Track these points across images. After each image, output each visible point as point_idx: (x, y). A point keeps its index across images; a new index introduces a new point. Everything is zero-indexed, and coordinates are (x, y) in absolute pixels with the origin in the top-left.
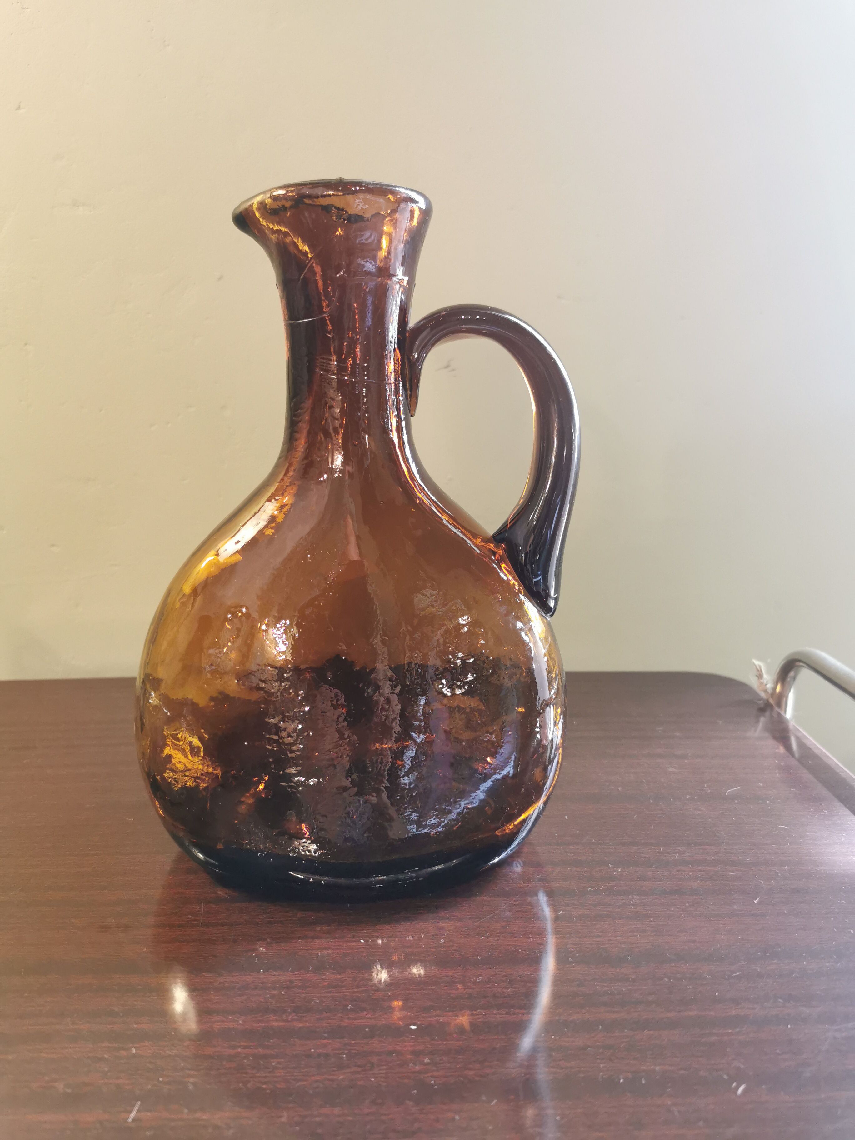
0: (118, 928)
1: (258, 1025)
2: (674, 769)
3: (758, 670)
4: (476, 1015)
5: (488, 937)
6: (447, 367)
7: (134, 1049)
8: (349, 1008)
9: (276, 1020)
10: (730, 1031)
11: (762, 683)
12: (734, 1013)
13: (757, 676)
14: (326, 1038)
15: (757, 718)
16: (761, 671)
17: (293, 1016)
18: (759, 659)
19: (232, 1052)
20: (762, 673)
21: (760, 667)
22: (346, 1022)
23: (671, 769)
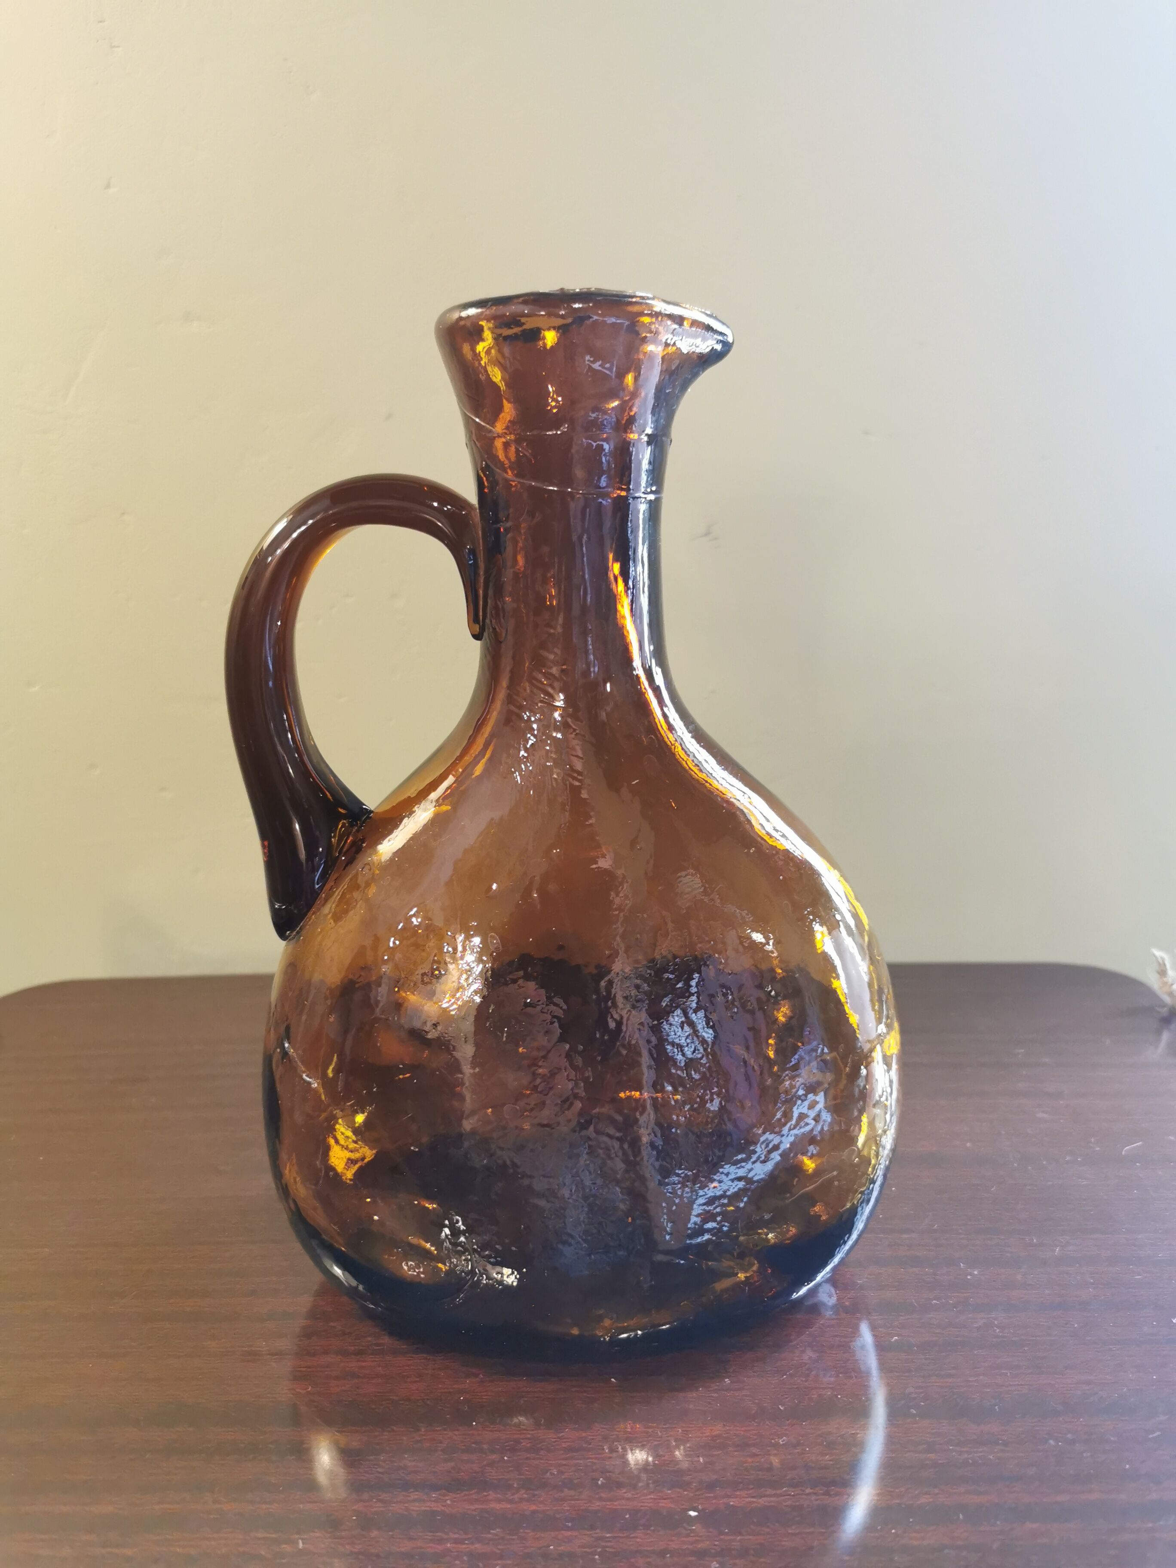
0: (272, 1355)
1: (472, 1507)
2: (1045, 1116)
3: (1159, 964)
4: (781, 1495)
5: (791, 1376)
6: (707, 534)
7: (300, 1542)
8: (600, 1483)
9: (499, 1501)
10: (1150, 1525)
11: (1165, 983)
12: (1154, 1496)
13: (1159, 973)
14: (569, 1529)
15: (1159, 1033)
16: (1165, 965)
17: (523, 1494)
18: (1161, 949)
19: (439, 1548)
20: (1166, 969)
21: (1163, 959)
22: (596, 1505)
23: (1040, 1115)
